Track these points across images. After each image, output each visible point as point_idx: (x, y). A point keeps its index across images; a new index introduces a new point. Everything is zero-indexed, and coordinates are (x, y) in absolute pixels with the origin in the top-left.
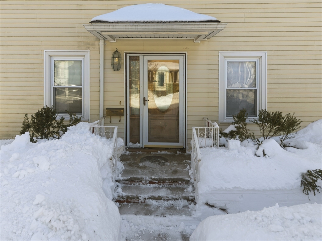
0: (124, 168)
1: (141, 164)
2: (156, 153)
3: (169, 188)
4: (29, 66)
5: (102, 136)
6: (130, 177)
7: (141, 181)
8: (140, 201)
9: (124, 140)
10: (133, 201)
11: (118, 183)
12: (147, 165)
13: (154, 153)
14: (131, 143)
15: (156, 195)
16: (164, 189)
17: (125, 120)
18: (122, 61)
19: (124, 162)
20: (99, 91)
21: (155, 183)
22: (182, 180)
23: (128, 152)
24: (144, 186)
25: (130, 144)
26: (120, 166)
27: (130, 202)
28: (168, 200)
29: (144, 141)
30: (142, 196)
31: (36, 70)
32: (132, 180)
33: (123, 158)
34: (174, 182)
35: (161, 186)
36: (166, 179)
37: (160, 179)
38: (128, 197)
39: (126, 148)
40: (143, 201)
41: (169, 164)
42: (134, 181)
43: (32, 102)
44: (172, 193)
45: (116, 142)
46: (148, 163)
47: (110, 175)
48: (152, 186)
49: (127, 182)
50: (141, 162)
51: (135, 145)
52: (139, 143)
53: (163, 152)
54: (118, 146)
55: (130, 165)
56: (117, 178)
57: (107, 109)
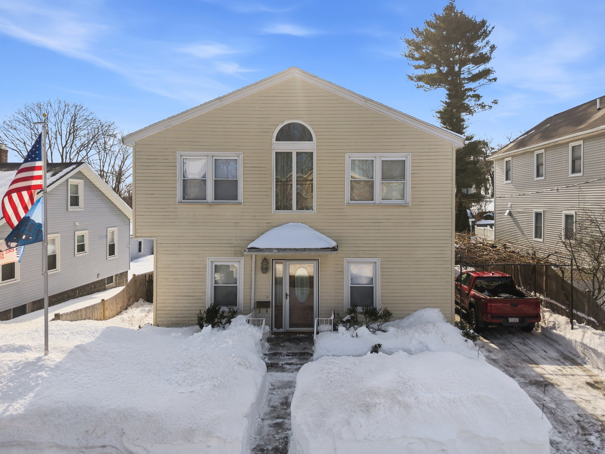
0: (269, 346)
1: (282, 344)
2: (295, 336)
3: (299, 359)
4: (195, 270)
5: (255, 325)
6: (273, 352)
7: (281, 355)
8: (279, 366)
9: (270, 328)
10: (275, 366)
11: (265, 356)
12: (286, 345)
13: (293, 336)
14: (275, 328)
15: (289, 362)
16: (295, 359)
17: (272, 311)
18: (269, 265)
19: (270, 343)
20: (251, 288)
21: (290, 356)
22: (308, 353)
23: (273, 336)
24: (283, 358)
25: (275, 330)
26: (267, 345)
27: (273, 367)
28: (297, 365)
29: (286, 326)
30: (280, 363)
31: (200, 273)
32: (275, 354)
33: (269, 340)
34: (303, 355)
35: (294, 358)
36: (297, 353)
37: (293, 353)
38: (271, 364)
39: (272, 333)
40: (281, 366)
41: (302, 344)
42: (276, 355)
43: (197, 298)
44: (300, 361)
45: (264, 329)
46: (287, 344)
47: (261, 349)
48: (288, 357)
49: (272, 355)
50: (282, 342)
51: (279, 330)
52: (282, 329)
53: (301, 335)
54: (266, 332)
55: (274, 345)
56: (265, 353)
57: (257, 302)
